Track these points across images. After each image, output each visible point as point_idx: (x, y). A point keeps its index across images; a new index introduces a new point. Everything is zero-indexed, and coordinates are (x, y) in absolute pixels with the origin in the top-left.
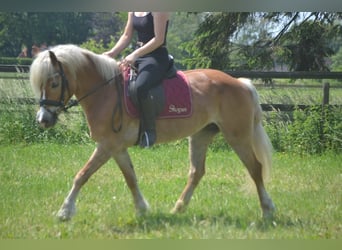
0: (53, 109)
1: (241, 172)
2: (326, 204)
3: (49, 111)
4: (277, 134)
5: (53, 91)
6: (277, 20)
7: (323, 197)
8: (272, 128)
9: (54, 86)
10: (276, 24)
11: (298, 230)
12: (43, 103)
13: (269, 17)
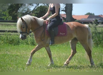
0: (24, 34)
1: (22, 52)
2: (48, 61)
3: (23, 35)
4: (33, 40)
5: (23, 29)
6: (33, 5)
7: (47, 59)
8: (32, 38)
9: (23, 28)
10: (32, 6)
11: (40, 69)
12: (21, 33)
13: (30, 4)
